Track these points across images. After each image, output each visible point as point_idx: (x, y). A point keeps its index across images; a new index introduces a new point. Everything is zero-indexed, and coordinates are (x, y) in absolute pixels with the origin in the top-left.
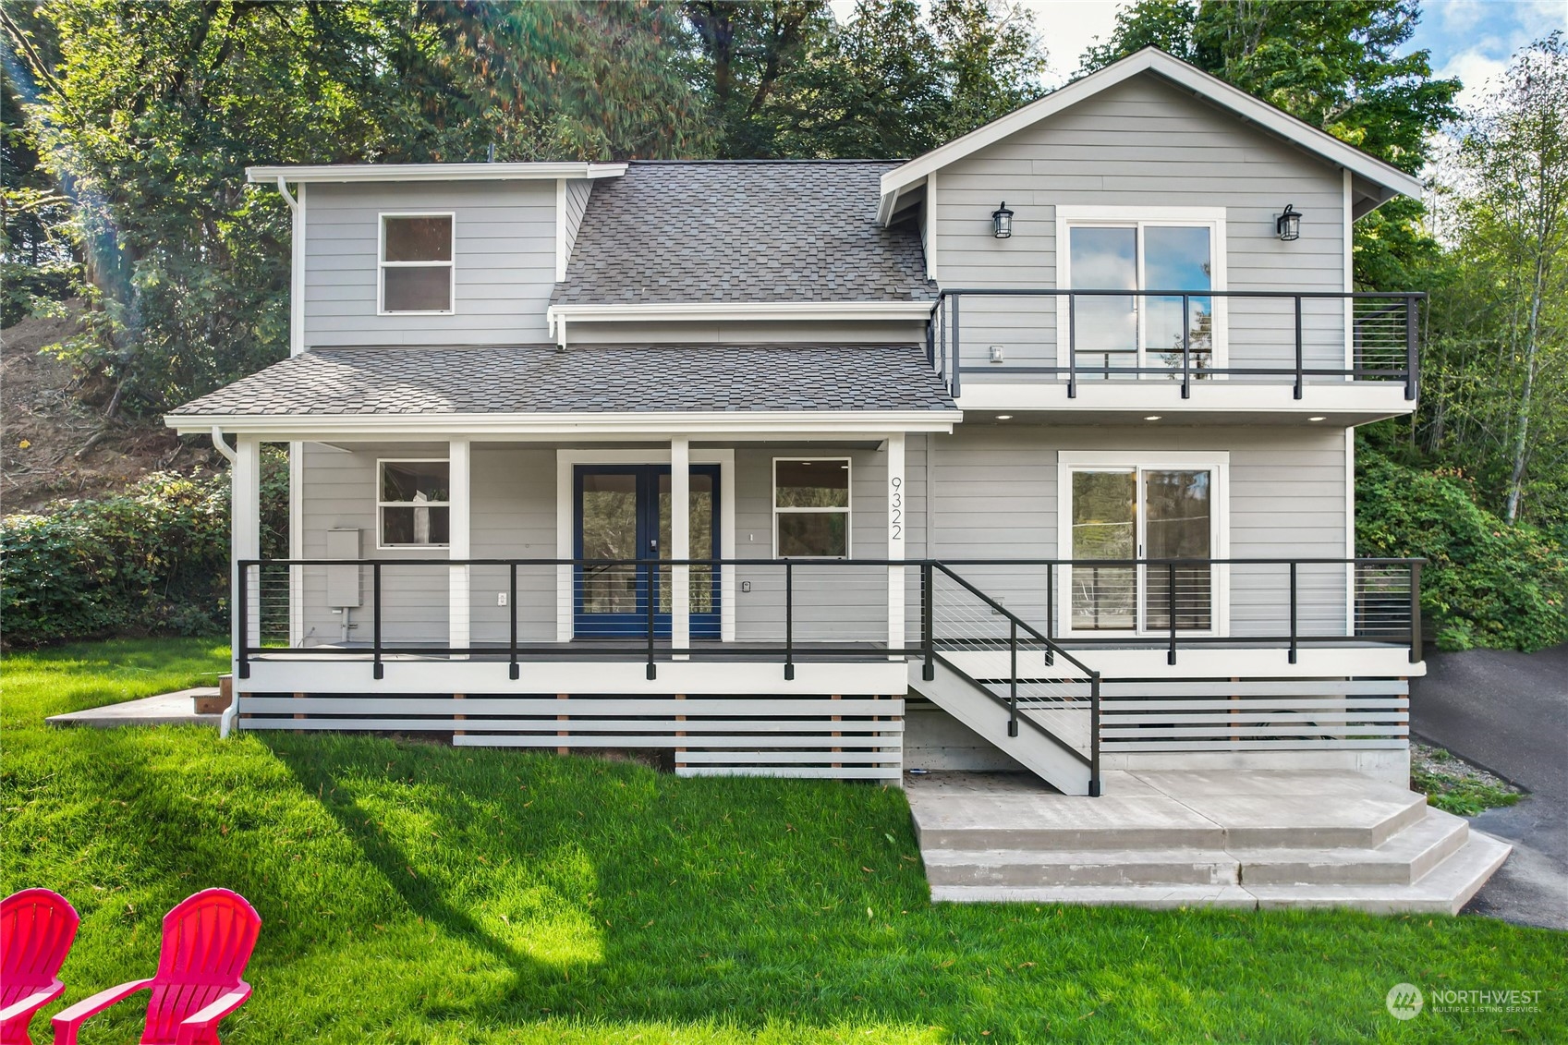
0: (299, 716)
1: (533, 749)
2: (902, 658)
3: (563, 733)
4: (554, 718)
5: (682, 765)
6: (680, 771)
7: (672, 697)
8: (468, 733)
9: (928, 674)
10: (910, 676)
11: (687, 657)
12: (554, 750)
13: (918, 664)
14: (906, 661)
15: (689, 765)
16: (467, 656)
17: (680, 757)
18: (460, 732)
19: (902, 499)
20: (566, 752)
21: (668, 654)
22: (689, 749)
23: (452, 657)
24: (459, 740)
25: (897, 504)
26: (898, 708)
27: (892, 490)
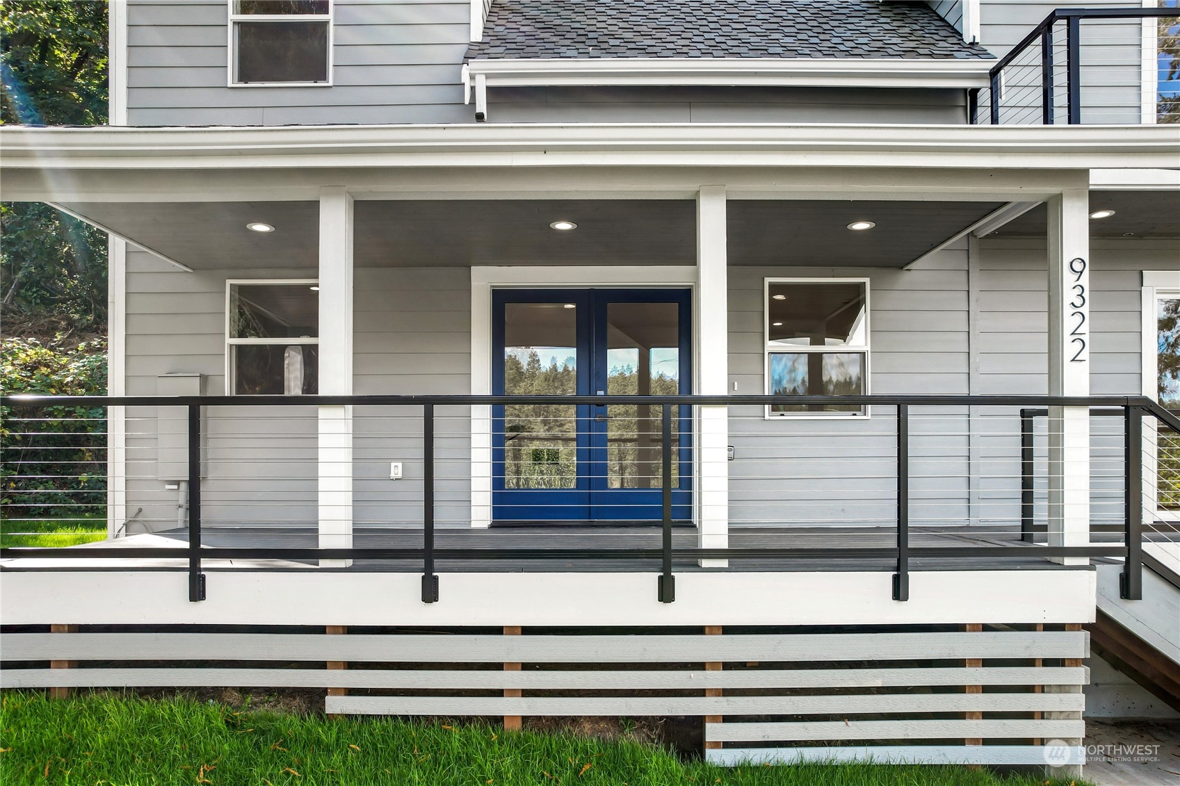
0: (60, 664)
1: (463, 721)
2: (1085, 561)
3: (513, 693)
4: (498, 666)
5: (716, 745)
6: (715, 757)
7: (699, 630)
8: (351, 692)
9: (1129, 589)
10: (1100, 592)
11: (724, 563)
12: (498, 720)
13: (1112, 572)
14: (1091, 568)
15: (727, 745)
16: (349, 563)
17: (713, 732)
18: (337, 691)
19: (1086, 295)
20: (518, 725)
21: (693, 558)
22: (728, 719)
23: (324, 563)
24: (335, 705)
25: (1078, 302)
26: (1079, 645)
27: (1069, 279)
